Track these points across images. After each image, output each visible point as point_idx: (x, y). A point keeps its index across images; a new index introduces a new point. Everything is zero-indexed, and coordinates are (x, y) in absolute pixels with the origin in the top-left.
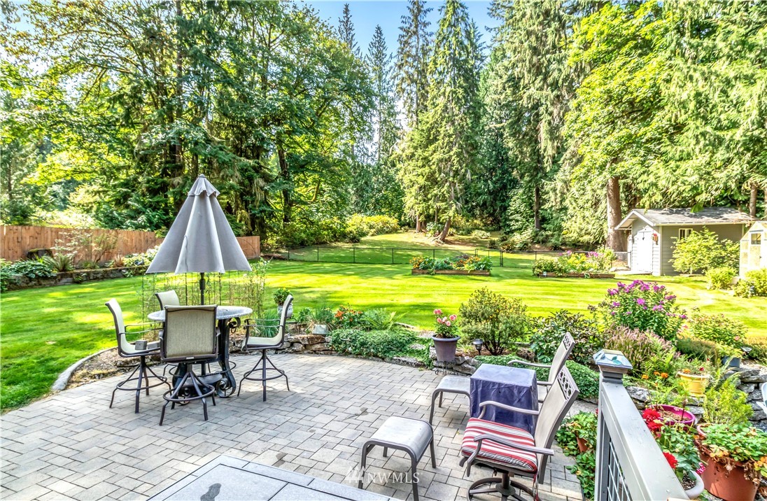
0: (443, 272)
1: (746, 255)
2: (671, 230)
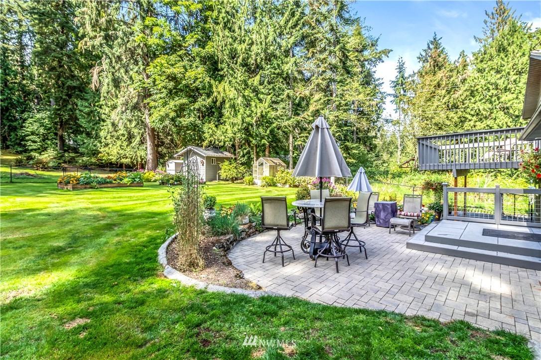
0: (106, 185)
1: (256, 171)
2: (209, 159)
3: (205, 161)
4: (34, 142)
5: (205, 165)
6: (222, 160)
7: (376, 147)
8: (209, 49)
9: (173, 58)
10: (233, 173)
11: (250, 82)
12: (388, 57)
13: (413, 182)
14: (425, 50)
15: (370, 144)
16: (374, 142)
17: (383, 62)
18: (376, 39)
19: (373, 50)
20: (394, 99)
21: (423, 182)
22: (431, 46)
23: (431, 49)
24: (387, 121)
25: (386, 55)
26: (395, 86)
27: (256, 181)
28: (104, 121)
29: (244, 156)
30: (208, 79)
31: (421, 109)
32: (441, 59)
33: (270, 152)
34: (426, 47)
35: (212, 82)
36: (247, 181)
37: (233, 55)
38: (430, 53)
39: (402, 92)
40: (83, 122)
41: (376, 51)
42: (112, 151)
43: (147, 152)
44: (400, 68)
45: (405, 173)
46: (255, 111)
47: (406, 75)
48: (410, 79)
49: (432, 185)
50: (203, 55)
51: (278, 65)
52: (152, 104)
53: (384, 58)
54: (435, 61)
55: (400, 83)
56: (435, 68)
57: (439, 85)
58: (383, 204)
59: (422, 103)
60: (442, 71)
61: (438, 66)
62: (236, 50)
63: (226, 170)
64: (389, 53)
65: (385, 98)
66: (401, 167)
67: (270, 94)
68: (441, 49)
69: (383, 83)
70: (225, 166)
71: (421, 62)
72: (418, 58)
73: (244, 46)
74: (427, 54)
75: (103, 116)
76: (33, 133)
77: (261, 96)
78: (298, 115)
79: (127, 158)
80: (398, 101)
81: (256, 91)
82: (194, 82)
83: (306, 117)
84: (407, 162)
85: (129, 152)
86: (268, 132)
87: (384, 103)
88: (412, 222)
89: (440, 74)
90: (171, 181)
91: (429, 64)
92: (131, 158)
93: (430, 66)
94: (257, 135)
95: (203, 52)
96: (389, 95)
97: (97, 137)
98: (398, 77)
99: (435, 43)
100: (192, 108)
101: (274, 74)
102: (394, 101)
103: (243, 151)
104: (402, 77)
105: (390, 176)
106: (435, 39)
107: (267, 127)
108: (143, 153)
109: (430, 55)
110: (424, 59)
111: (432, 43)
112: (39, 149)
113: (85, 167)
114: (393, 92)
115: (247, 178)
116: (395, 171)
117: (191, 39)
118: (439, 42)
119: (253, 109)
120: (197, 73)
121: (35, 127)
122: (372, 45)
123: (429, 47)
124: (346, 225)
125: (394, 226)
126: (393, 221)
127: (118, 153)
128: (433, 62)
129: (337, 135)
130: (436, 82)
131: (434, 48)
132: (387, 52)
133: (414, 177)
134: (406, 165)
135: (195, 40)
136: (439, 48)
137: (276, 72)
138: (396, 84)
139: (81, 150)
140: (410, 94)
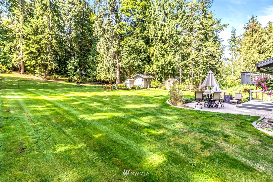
1: (167, 84)
2: (145, 79)
3: (144, 80)
4: (71, 72)
5: (144, 81)
6: (151, 79)
7: (219, 72)
8: (145, 34)
9: (131, 38)
10: (156, 85)
11: (163, 47)
12: (226, 28)
13: (239, 89)
14: (247, 23)
15: (216, 71)
16: (218, 70)
17: (224, 30)
18: (220, 19)
19: (218, 25)
20: (229, 48)
21: (243, 89)
22: (251, 21)
23: (251, 23)
24: (226, 59)
25: (225, 27)
26: (230, 42)
27: (167, 88)
28: (98, 63)
29: (159, 78)
30: (145, 46)
31: (244, 54)
32: (256, 28)
33: (171, 76)
34: (248, 22)
35: (147, 47)
36: (164, 88)
37: (156, 35)
38: (250, 24)
39: (234, 44)
40: (90, 64)
41: (220, 25)
42: (102, 76)
43: (117, 76)
44: (233, 33)
45: (235, 85)
46: (166, 59)
47: (236, 36)
48: (239, 38)
49: (247, 90)
50: (143, 36)
51: (176, 39)
52: (122, 57)
53: (224, 28)
54: (253, 29)
55: (233, 40)
56: (252, 32)
57: (254, 41)
58: (227, 96)
59: (245, 51)
60: (257, 33)
61: (254, 31)
62: (157, 34)
63: (153, 83)
64: (227, 25)
65: (225, 48)
66: (233, 82)
67: (172, 52)
68: (256, 22)
69: (223, 40)
70: (153, 82)
71: (245, 30)
72: (243, 27)
73: (161, 32)
74: (248, 25)
75: (98, 61)
76: (70, 69)
77: (168, 53)
78: (185, 60)
79: (107, 78)
80: (232, 49)
81: (166, 50)
82: (140, 48)
83: (189, 61)
84: (237, 80)
85: (108, 76)
86: (171, 68)
87: (224, 51)
88: (238, 101)
89: (255, 35)
90: (137, 88)
91: (249, 30)
92: (109, 79)
93: (250, 31)
94: (166, 69)
95: (143, 35)
96: (227, 46)
97: (95, 70)
98: (232, 37)
99: (253, 19)
100: (138, 58)
101: (175, 43)
102: (230, 49)
103: (158, 75)
104: (234, 37)
105: (228, 86)
106: (253, 17)
107: (171, 66)
108: (114, 76)
109: (250, 25)
110: (246, 27)
111: (251, 19)
112: (72, 75)
113: (90, 82)
114: (229, 45)
115: (163, 87)
116: (230, 84)
117: (138, 31)
118: (255, 18)
119: (165, 58)
120: (141, 44)
121: (72, 66)
122: (218, 22)
123: (249, 22)
124: (219, 98)
125: (231, 103)
126: (231, 101)
127: (104, 76)
128: (252, 29)
129: (203, 69)
130: (253, 39)
131: (253, 22)
132: (226, 25)
133: (240, 87)
134: (236, 81)
135: (140, 30)
136: (255, 22)
137: (175, 42)
138: (230, 41)
139: (90, 75)
140: (238, 46)
